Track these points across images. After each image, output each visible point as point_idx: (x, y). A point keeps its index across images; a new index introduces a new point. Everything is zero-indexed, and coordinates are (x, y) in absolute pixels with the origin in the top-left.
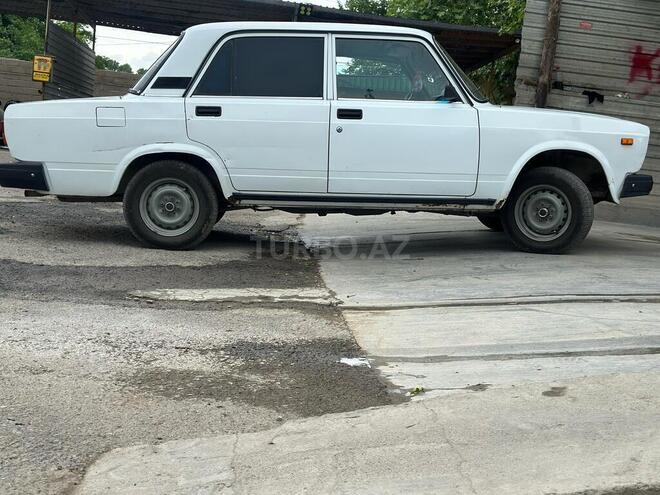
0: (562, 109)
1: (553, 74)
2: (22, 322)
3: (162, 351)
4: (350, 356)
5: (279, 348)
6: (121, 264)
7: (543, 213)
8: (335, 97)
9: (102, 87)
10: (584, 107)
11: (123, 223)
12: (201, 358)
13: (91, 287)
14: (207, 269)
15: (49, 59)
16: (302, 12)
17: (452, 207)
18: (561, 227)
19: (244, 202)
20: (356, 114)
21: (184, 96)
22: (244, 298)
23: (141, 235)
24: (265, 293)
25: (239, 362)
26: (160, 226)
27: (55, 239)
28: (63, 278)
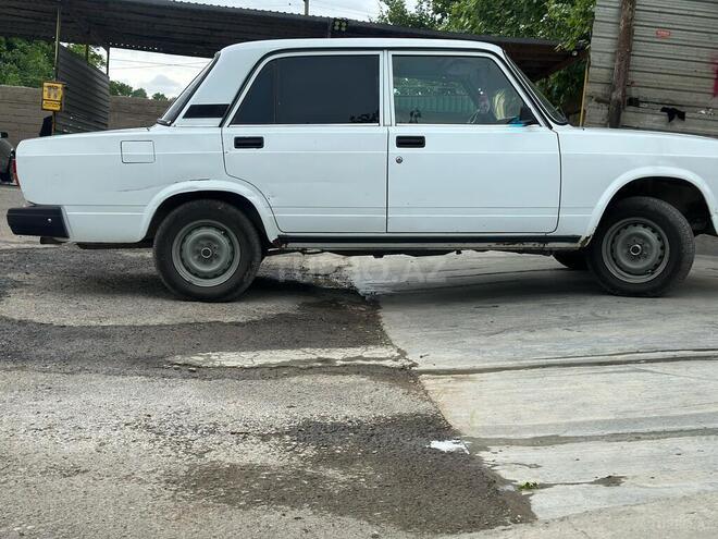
0: (638, 128)
1: (627, 89)
2: (46, 403)
3: (215, 438)
4: (441, 439)
5: (353, 429)
6: (154, 321)
7: (636, 250)
8: (394, 123)
9: (116, 115)
10: (663, 126)
11: (152, 269)
12: (264, 447)
13: (122, 352)
14: (252, 325)
15: (60, 86)
16: (337, 28)
17: (530, 245)
18: (657, 266)
19: (291, 245)
20: (418, 142)
21: (221, 126)
22: (300, 361)
23: (174, 286)
24: (324, 354)
25: (310, 451)
26: (196, 275)
27: (75, 293)
28: (89, 342)
